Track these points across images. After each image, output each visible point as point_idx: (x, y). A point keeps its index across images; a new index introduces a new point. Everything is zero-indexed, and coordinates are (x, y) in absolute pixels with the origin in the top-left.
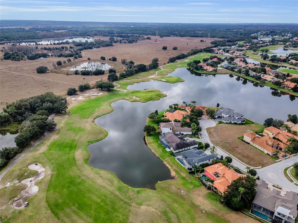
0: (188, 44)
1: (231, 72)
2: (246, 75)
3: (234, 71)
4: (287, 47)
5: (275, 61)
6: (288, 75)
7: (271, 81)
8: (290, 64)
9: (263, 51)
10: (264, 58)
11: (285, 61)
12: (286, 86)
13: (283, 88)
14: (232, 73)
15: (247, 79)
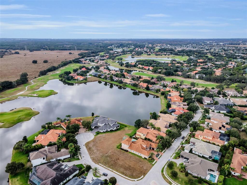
0: (58, 56)
1: (99, 79)
2: (111, 81)
3: (101, 78)
4: (134, 56)
5: (129, 67)
6: (140, 78)
7: (130, 84)
8: (139, 68)
9: (119, 59)
10: (121, 65)
11: (135, 66)
12: (141, 86)
13: (140, 88)
14: (100, 80)
15: (113, 84)
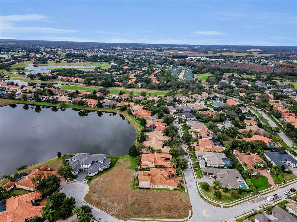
1: (11, 101)
2: (37, 101)
3: (14, 99)
5: (45, 79)
6: (78, 92)
7: (69, 102)
8: (61, 81)
9: (18, 69)
10: (30, 78)
11: (54, 78)
12: (88, 104)
13: (88, 106)
14: (15, 102)
15: (40, 105)
